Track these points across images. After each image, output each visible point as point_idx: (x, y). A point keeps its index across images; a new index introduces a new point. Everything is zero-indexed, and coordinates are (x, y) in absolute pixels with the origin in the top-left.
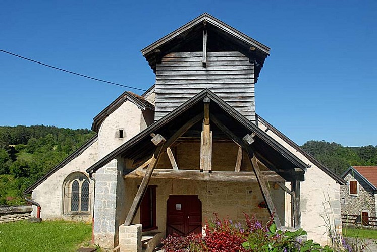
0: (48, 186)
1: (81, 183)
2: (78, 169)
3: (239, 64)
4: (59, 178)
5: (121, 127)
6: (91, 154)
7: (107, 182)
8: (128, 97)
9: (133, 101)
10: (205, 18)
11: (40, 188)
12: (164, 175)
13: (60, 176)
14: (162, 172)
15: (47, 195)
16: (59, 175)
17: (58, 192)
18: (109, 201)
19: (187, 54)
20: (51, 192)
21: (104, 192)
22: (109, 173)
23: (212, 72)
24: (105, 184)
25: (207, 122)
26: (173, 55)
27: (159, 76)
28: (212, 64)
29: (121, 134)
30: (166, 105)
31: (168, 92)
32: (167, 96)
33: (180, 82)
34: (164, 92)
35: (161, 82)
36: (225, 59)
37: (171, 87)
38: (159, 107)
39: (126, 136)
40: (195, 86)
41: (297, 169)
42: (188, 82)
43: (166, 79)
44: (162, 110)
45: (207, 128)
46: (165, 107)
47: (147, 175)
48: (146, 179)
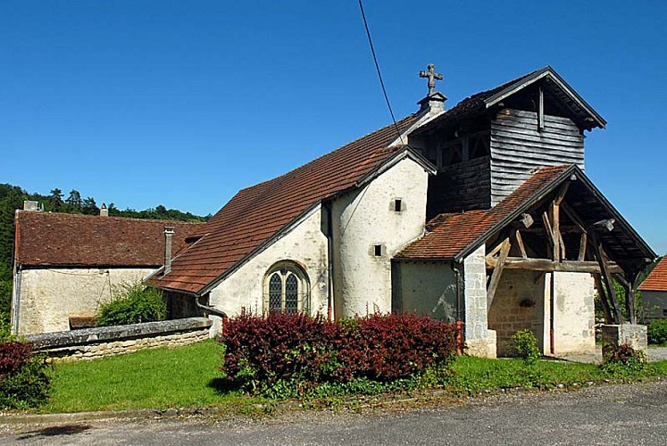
0: (239, 283)
1: (284, 278)
2: (287, 254)
3: (570, 133)
4: (257, 270)
5: (398, 196)
6: (309, 232)
7: (479, 274)
8: (410, 154)
10: (547, 72)
11: (224, 286)
12: (516, 265)
13: (258, 267)
14: (514, 261)
15: (238, 299)
16: (257, 264)
17: (257, 292)
19: (522, 113)
20: (244, 293)
21: (474, 287)
22: (479, 262)
23: (546, 140)
24: (476, 276)
25: (558, 203)
26: (508, 112)
27: (494, 136)
28: (547, 129)
29: (398, 206)
30: (502, 175)
31: (504, 158)
32: (503, 164)
33: (516, 148)
34: (500, 157)
35: (497, 145)
36: (558, 126)
37: (507, 153)
38: (495, 178)
39: (405, 209)
40: (531, 155)
41: (647, 260)
42: (524, 149)
43: (502, 142)
44: (498, 182)
45: (556, 209)
46: (501, 179)
47: (502, 265)
48: (500, 269)
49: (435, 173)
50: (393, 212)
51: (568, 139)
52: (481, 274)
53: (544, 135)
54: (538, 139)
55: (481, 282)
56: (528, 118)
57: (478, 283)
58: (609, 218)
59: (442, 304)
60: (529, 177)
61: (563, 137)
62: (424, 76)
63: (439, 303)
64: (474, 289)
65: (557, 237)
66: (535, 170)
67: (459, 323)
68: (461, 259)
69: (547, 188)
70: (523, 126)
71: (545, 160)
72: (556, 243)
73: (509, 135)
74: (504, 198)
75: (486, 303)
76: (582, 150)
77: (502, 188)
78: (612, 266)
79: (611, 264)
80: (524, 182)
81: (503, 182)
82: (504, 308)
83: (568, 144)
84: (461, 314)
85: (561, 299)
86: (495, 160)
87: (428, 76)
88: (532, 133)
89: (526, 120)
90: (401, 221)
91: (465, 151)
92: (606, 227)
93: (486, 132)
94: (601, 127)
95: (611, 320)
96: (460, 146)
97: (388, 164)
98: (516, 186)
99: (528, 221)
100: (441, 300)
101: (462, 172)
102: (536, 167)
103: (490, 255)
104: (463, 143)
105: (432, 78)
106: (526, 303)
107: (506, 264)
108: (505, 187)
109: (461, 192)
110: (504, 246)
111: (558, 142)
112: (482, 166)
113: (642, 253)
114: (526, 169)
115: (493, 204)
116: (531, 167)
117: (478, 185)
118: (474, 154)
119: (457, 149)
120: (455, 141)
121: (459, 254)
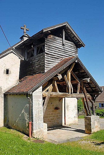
3: (73, 48)
7: (39, 99)
8: (13, 51)
9: (16, 54)
10: (66, 24)
12: (55, 95)
18: (40, 110)
19: (57, 38)
21: (37, 105)
22: (39, 94)
23: (65, 49)
24: (38, 101)
25: (70, 71)
26: (52, 36)
27: (46, 44)
28: (66, 45)
29: (7, 72)
30: (49, 60)
31: (50, 53)
32: (50, 56)
33: (55, 50)
34: (48, 53)
35: (47, 48)
36: (69, 44)
37: (51, 51)
38: (46, 60)
39: (11, 73)
40: (60, 54)
41: (100, 93)
42: (58, 51)
43: (49, 47)
44: (48, 62)
45: (69, 74)
47: (49, 95)
48: (48, 97)
50: (5, 74)
51: (73, 50)
52: (40, 100)
53: (65, 47)
54: (63, 48)
55: (40, 103)
56: (59, 40)
57: (39, 104)
58: (88, 77)
59: (23, 113)
60: (59, 62)
61: (71, 49)
62: (22, 29)
63: (22, 112)
64: (37, 106)
65: (70, 85)
66: (62, 59)
67: (30, 122)
68: (31, 93)
69: (67, 64)
70: (57, 42)
71: (65, 56)
72: (70, 87)
73: (52, 45)
74: (50, 69)
75: (42, 112)
76: (77, 54)
77: (49, 65)
78: (88, 95)
79: (88, 94)
80: (58, 63)
81: (50, 62)
82: (49, 111)
83: (73, 51)
84: (31, 118)
85: (68, 106)
86: (46, 53)
87: (23, 29)
88: (60, 45)
89: (58, 41)
90: (8, 78)
91: (35, 52)
92: (87, 81)
93: (43, 44)
94: (83, 47)
95: (88, 115)
97: (4, 55)
98: (54, 65)
99: (60, 77)
100: (23, 111)
101: (34, 60)
102: (62, 58)
103: (44, 91)
105: (25, 30)
106: (57, 108)
107: (51, 95)
108: (50, 65)
109: (33, 68)
110: (50, 87)
112: (41, 57)
113: (98, 91)
114: (58, 59)
115: (46, 71)
116: (60, 58)
117: (40, 64)
118: (38, 53)
119: (32, 52)
120: (32, 49)
121: (30, 90)
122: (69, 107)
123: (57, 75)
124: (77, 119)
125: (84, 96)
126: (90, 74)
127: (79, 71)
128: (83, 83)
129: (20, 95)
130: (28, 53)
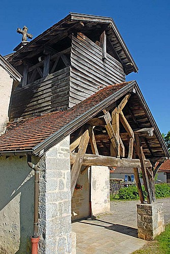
7: (62, 172)
10: (111, 21)
22: (64, 157)
23: (107, 69)
24: (60, 175)
26: (84, 37)
27: (74, 50)
28: (107, 62)
30: (78, 83)
32: (79, 74)
33: (89, 66)
34: (77, 68)
35: (75, 58)
36: (113, 62)
37: (82, 67)
38: (73, 83)
40: (98, 75)
42: (94, 69)
44: (75, 87)
46: (78, 85)
48: (79, 165)
49: (20, 80)
51: (118, 73)
53: (106, 65)
54: (102, 66)
55: (65, 181)
56: (96, 48)
57: (61, 183)
60: (97, 91)
61: (115, 71)
66: (101, 87)
68: (42, 152)
70: (94, 52)
71: (106, 82)
73: (84, 54)
74: (79, 102)
80: (94, 93)
81: (79, 88)
85: (95, 182)
86: (73, 68)
87: (22, 33)
88: (99, 60)
89: (95, 50)
91: (46, 69)
93: (65, 51)
94: (136, 72)
96: (42, 68)
98: (88, 95)
99: (108, 118)
102: (101, 85)
104: (45, 65)
105: (25, 35)
106: (77, 187)
107: (84, 160)
108: (80, 94)
111: (113, 74)
112: (61, 76)
113: (164, 154)
114: (95, 84)
115: (71, 106)
116: (98, 84)
117: (56, 93)
118: (53, 69)
119: (39, 70)
120: (38, 65)
121: (40, 144)
122: (97, 184)
123: (102, 113)
124: (108, 205)
125: (139, 164)
126: (154, 121)
127: (133, 114)
128: (140, 137)
129: (7, 157)
130: (29, 74)
